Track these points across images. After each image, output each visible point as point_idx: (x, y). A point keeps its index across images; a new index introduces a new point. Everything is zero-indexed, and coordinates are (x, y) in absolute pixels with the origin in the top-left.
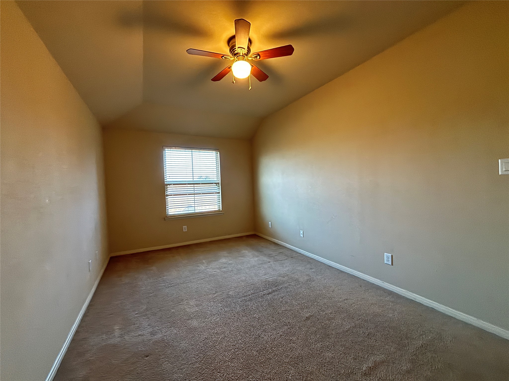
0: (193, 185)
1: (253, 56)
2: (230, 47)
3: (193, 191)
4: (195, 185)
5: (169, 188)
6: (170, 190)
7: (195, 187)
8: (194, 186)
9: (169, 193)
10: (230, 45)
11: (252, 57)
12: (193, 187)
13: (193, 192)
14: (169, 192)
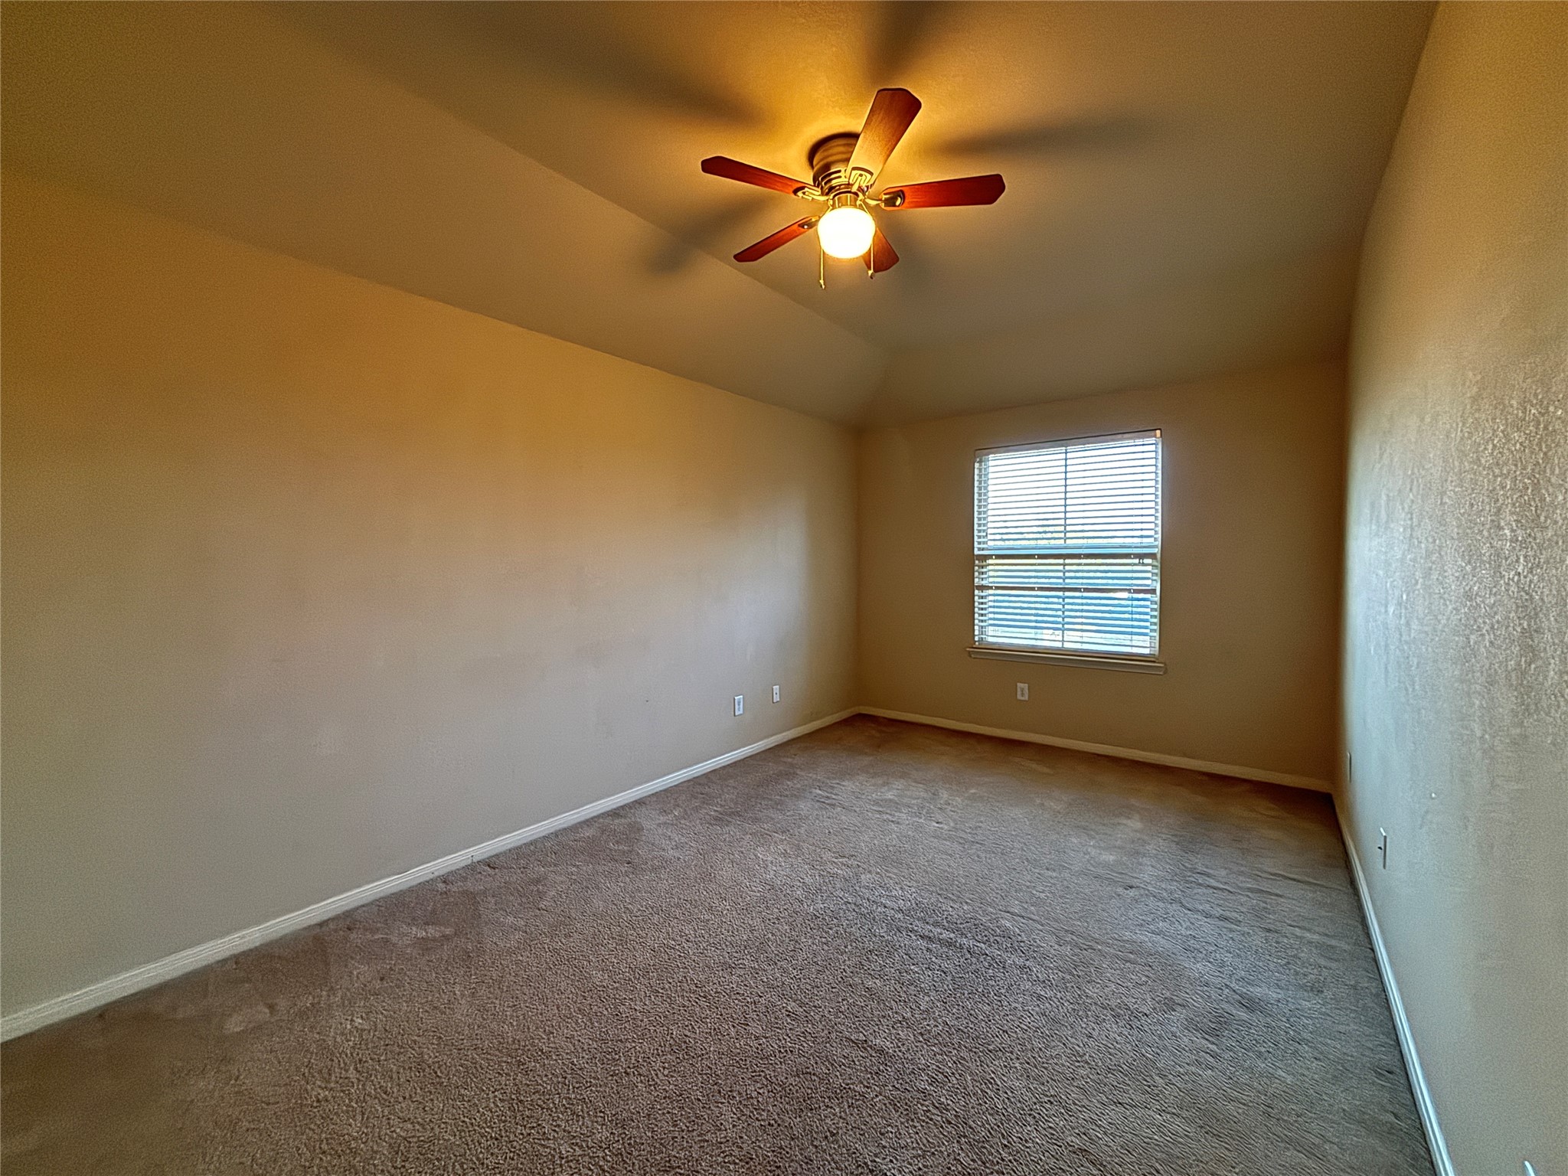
0: (1061, 561)
1: (884, 197)
2: (815, 169)
3: (1061, 581)
4: (1068, 561)
5: (990, 568)
6: (992, 574)
7: (1067, 568)
8: (1064, 565)
9: (991, 583)
10: (815, 163)
11: (880, 200)
12: (1061, 568)
13: (1061, 584)
14: (991, 580)
